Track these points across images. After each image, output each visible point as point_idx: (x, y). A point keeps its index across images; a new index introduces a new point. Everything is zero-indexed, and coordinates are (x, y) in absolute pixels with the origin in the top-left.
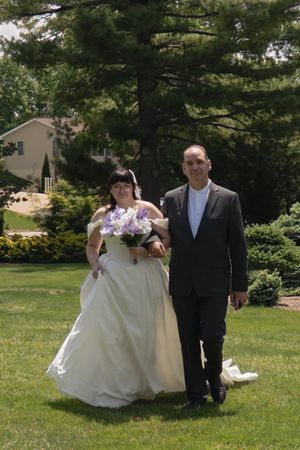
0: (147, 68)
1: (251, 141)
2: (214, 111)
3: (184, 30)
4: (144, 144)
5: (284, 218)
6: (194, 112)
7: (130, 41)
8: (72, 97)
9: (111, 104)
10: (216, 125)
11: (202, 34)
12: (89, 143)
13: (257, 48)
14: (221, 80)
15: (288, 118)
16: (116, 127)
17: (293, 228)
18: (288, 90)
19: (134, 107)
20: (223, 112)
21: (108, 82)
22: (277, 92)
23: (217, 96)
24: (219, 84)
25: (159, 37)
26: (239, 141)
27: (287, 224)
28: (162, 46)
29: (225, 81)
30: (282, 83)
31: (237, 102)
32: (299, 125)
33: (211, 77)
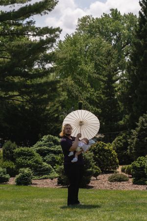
2: (10, 93)
5: (39, 143)
6: (2, 94)
10: (13, 100)
14: (14, 79)
15: (46, 96)
17: (42, 147)
18: (46, 83)
20: (16, 93)
23: (12, 87)
24: (13, 81)
26: (23, 107)
27: (40, 146)
29: (16, 80)
31: (23, 89)
32: (51, 99)
33: (10, 78)
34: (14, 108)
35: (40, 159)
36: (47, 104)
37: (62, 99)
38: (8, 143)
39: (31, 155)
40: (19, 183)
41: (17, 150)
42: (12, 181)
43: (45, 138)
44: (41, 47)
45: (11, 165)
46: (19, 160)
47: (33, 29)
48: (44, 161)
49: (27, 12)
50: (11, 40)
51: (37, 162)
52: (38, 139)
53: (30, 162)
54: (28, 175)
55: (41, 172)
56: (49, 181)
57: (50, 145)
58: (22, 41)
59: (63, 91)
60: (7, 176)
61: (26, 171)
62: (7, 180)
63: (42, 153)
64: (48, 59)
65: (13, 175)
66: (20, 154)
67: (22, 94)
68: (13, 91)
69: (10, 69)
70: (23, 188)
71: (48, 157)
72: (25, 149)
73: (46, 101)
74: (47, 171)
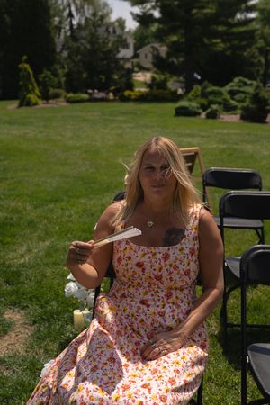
0: (188, 23)
1: (228, 53)
2: (214, 41)
3: (204, 8)
6: (206, 41)
7: (182, 13)
8: (160, 36)
9: (175, 38)
13: (233, 15)
15: (244, 43)
16: (175, 49)
18: (245, 32)
19: (183, 40)
20: (219, 41)
21: (173, 31)
22: (240, 34)
23: (216, 35)
25: (194, 11)
26: (223, 52)
27: (232, 86)
28: (196, 14)
29: (221, 28)
30: (242, 29)
31: (226, 37)
32: (249, 46)
33: (215, 27)
35: (228, 97)
36: (245, 51)
37: (259, 45)
39: (220, 94)
40: (209, 116)
41: (210, 89)
42: (203, 115)
43: (236, 80)
45: (206, 103)
46: (211, 98)
48: (233, 99)
51: (225, 100)
52: (231, 81)
53: (219, 100)
54: (216, 110)
55: (229, 109)
56: (234, 116)
57: (240, 86)
59: (260, 38)
60: (200, 111)
61: (215, 107)
62: (199, 114)
63: (232, 93)
65: (204, 111)
66: (212, 93)
67: (224, 41)
68: (216, 38)
69: (214, 19)
70: (211, 121)
71: (237, 97)
72: (216, 88)
73: (244, 48)
74: (234, 108)
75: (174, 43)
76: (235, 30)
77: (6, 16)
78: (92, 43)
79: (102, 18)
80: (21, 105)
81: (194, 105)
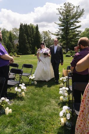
0: (67, 39)
1: (75, 44)
4: (67, 45)
6: (70, 42)
7: (66, 37)
8: (61, 42)
11: (72, 36)
12: (63, 45)
13: (76, 37)
16: (64, 44)
21: (64, 40)
29: (73, 40)
34: (73, 44)
38: (71, 50)
41: (73, 51)
42: (72, 57)
44: (78, 34)
45: (72, 54)
46: (73, 53)
47: (77, 31)
49: (75, 28)
50: (73, 33)
58: (75, 33)
64: (79, 36)
66: (73, 52)
69: (72, 38)
75: (64, 43)
76: (76, 40)
77: (32, 39)
78: (48, 43)
79: (50, 38)
80: (35, 55)
81: (69, 55)
